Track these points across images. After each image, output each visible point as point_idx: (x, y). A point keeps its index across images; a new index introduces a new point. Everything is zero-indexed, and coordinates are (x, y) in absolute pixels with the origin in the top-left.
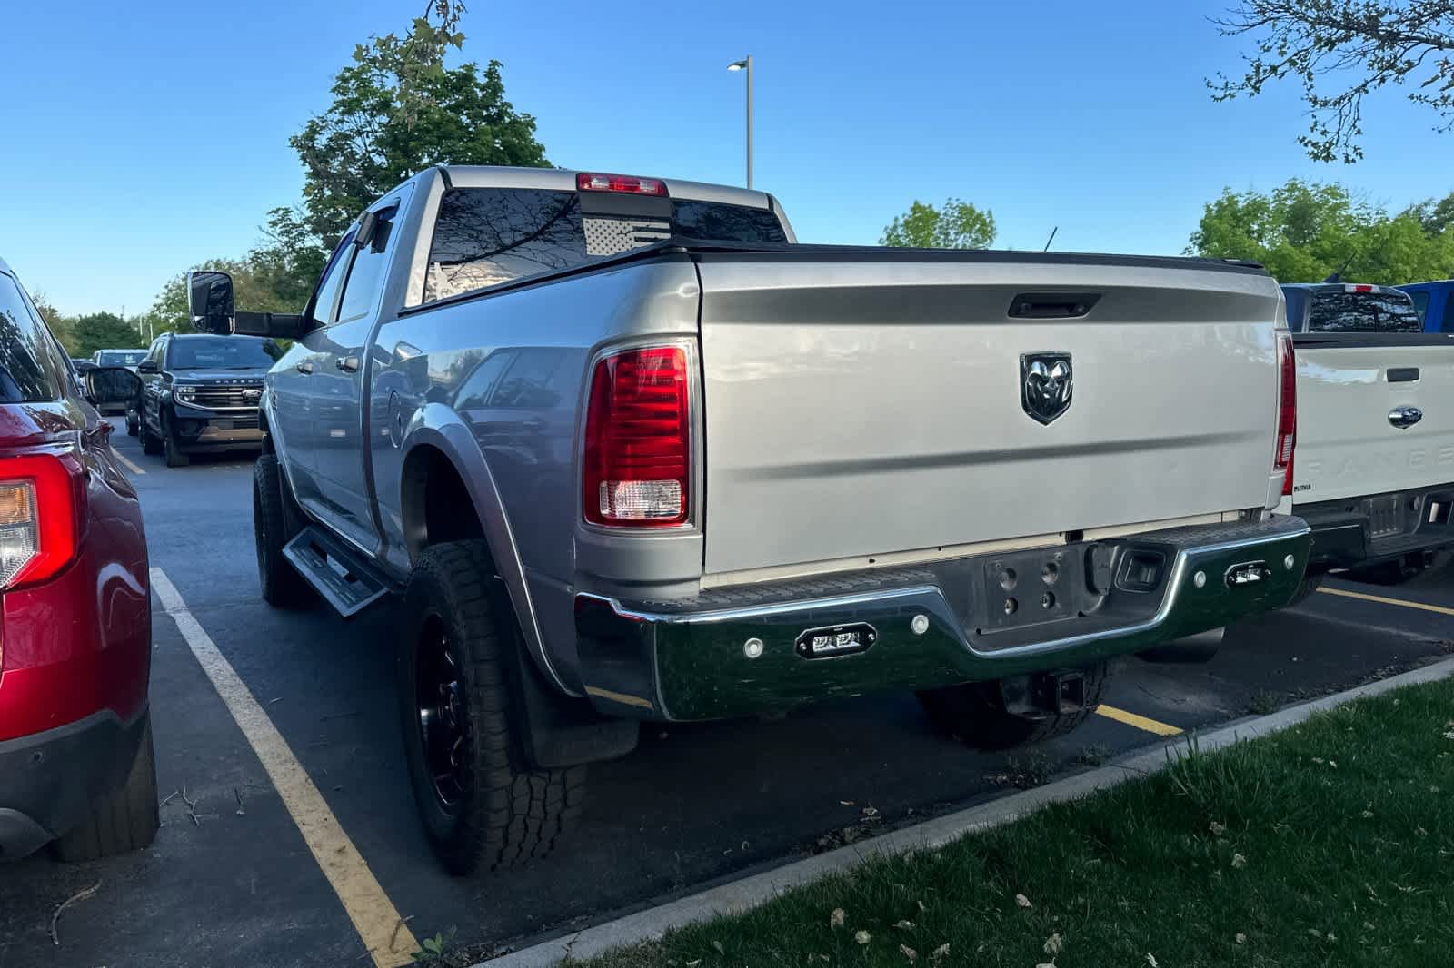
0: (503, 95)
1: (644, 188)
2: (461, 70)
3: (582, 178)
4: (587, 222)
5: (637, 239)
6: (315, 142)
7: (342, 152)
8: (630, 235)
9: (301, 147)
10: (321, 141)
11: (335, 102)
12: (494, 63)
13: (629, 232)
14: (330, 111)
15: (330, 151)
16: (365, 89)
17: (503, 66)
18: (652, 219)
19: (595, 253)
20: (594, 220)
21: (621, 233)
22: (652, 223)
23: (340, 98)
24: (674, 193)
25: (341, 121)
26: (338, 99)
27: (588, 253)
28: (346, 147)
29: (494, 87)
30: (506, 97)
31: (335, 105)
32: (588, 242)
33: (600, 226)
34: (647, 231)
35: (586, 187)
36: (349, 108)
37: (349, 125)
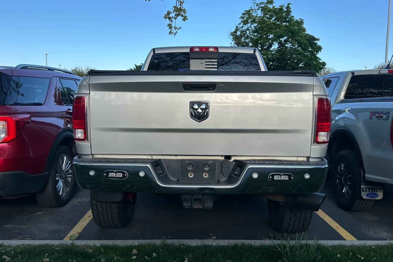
0: (291, 14)
1: (211, 50)
2: (280, 7)
3: (192, 48)
4: (191, 61)
5: (206, 65)
6: (237, 33)
7: (244, 36)
8: (205, 64)
9: (233, 35)
10: (238, 33)
11: (241, 21)
12: (289, 4)
13: (204, 63)
14: (239, 24)
15: (241, 36)
16: (250, 16)
17: (292, 5)
18: (211, 59)
19: (192, 69)
20: (193, 60)
21: (201, 63)
22: (212, 60)
23: (242, 20)
24: (220, 51)
25: (242, 27)
26: (241, 20)
27: (190, 69)
28: (246, 34)
29: (288, 12)
30: (292, 14)
31: (241, 22)
32: (191, 66)
33: (195, 62)
34: (210, 62)
35: (192, 51)
36: (245, 22)
37: (245, 27)
